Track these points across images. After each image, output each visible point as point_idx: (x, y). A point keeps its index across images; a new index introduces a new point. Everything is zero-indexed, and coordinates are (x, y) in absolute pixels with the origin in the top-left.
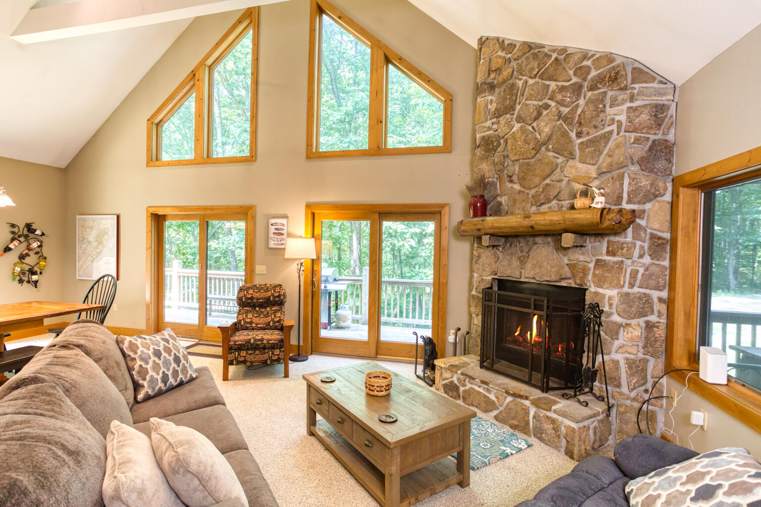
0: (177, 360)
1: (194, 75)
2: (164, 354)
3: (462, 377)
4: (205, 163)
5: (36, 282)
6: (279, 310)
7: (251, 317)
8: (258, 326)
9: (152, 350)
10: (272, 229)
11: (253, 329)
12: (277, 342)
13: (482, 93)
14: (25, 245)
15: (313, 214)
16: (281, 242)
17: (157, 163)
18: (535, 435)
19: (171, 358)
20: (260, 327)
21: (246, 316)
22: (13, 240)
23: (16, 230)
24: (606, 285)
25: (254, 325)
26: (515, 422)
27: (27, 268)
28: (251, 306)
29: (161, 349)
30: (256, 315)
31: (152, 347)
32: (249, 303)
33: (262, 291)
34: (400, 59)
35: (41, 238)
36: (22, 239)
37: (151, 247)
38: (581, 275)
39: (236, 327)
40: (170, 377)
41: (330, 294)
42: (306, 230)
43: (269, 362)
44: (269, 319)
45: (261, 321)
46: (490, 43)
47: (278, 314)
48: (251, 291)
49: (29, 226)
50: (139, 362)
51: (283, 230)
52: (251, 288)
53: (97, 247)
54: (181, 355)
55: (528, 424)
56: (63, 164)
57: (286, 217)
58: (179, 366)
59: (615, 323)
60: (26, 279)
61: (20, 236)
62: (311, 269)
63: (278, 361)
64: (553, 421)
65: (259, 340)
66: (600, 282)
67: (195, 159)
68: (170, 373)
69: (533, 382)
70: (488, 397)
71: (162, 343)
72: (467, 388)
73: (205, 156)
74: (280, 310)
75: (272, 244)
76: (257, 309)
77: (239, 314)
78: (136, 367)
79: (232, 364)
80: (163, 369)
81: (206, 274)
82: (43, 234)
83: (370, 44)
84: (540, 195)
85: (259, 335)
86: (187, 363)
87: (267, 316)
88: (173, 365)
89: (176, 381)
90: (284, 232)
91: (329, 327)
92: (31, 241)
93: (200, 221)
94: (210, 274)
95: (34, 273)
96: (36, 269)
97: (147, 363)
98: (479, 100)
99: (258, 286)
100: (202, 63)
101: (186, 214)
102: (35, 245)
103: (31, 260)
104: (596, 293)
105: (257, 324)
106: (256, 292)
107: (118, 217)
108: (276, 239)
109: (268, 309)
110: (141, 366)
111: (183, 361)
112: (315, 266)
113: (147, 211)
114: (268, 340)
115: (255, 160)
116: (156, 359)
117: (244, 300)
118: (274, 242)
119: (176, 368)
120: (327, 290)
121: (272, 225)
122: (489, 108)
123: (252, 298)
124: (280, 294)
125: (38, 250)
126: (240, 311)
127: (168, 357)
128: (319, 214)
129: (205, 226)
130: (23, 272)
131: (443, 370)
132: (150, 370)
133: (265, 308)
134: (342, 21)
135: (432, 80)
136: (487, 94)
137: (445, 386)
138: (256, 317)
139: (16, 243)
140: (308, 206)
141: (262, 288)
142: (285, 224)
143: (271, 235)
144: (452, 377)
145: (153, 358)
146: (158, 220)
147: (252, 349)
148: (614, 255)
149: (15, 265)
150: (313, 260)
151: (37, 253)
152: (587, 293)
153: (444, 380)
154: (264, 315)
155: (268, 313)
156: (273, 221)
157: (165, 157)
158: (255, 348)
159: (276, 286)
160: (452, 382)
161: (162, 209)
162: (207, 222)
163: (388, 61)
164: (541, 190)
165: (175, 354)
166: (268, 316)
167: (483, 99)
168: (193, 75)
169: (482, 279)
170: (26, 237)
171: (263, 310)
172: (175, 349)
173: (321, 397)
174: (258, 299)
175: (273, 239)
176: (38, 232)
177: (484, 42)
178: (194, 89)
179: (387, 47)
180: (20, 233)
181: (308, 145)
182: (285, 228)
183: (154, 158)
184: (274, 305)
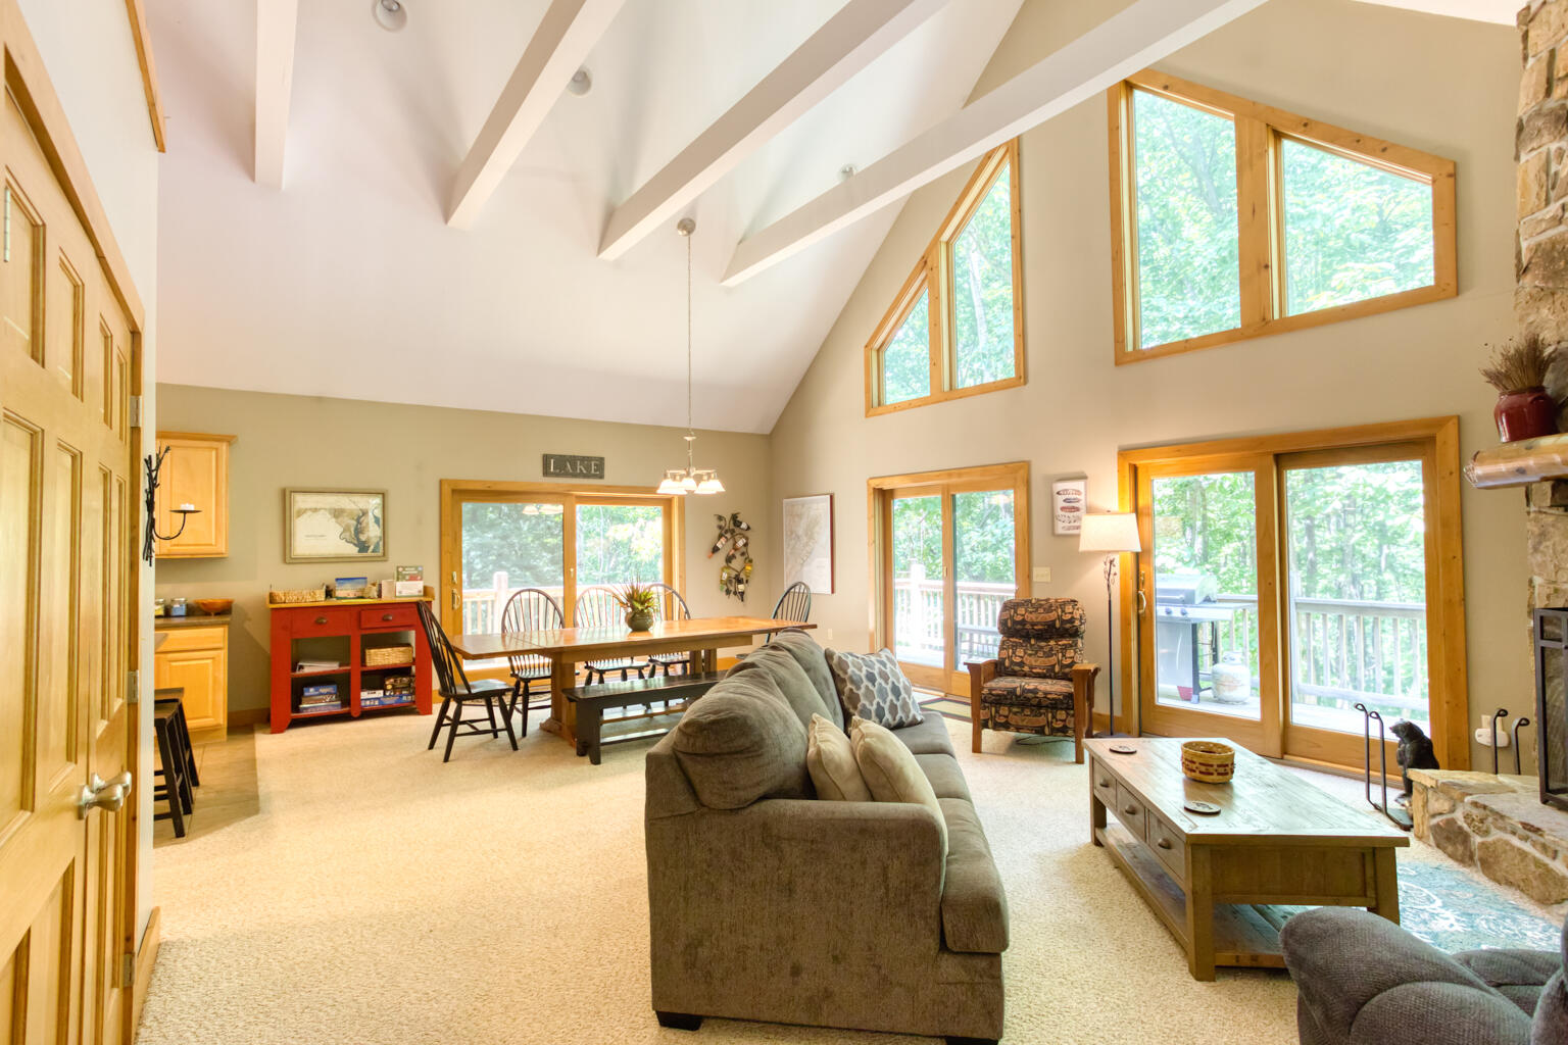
0: (896, 691)
1: (926, 262)
2: (879, 680)
3: (1475, 812)
4: (946, 400)
5: (742, 593)
6: (1071, 646)
7: (1022, 655)
8: (1034, 671)
9: (864, 672)
10: (1060, 502)
11: (1025, 675)
12: (1061, 697)
13: (1532, 140)
14: (731, 542)
15: (1135, 469)
16: (1075, 524)
17: (880, 409)
19: (888, 687)
20: (1038, 673)
21: (1014, 653)
22: (720, 536)
23: (722, 523)
25: (1026, 669)
27: (734, 574)
28: (1021, 637)
29: (876, 672)
30: (1030, 652)
31: (864, 668)
32: (1018, 631)
33: (1041, 610)
34: (1305, 125)
35: (748, 534)
36: (728, 535)
37: (874, 542)
39: (998, 669)
40: (887, 712)
41: (1195, 628)
42: (1121, 499)
43: (1047, 730)
44: (1053, 660)
45: (1039, 662)
46: (1550, 13)
47: (1070, 653)
48: (1021, 611)
49: (734, 517)
50: (849, 686)
51: (1078, 501)
52: (1023, 604)
53: (807, 544)
54: (901, 686)
56: (767, 430)
57: (1083, 477)
58: (898, 700)
60: (732, 589)
61: (726, 532)
62: (1134, 570)
63: (1064, 730)
65: (1030, 691)
67: (932, 394)
68: (886, 707)
70: (1545, 865)
71: (877, 665)
72: (1490, 839)
73: (946, 387)
74: (1074, 646)
75: (1060, 529)
76: (1033, 642)
77: (1002, 648)
78: (846, 690)
79: (986, 726)
80: (877, 699)
81: (955, 589)
82: (749, 528)
83: (1233, 115)
85: (1031, 684)
86: (909, 697)
87: (1049, 654)
88: (891, 697)
89: (894, 719)
90: (1081, 505)
91: (1194, 698)
92: (737, 537)
93: (943, 494)
94: (963, 589)
95: (740, 581)
96: (742, 576)
97: (859, 688)
98: (1524, 158)
99: (1033, 601)
100: (936, 241)
101: (921, 483)
102: (741, 543)
103: (737, 564)
105: (1031, 668)
106: (1031, 613)
107: (832, 498)
108: (1067, 519)
109: (1052, 643)
110: (851, 690)
111: (903, 695)
112: (1142, 566)
113: (868, 485)
114: (1046, 693)
115: (1025, 383)
116: (870, 685)
117: (1009, 625)
118: (1064, 524)
119: (895, 702)
120: (1189, 620)
121: (1058, 493)
122: (1553, 171)
123: (1023, 622)
124: (1072, 618)
125: (744, 550)
126: (1003, 642)
127: (884, 684)
128: (1146, 466)
129: (950, 504)
130: (729, 580)
131: (1430, 792)
132: (862, 698)
133: (1047, 640)
134: (1171, 91)
135: (1394, 145)
136: (1546, 138)
137: (1436, 829)
138: (1030, 655)
139: (723, 540)
140: (1124, 453)
141: (1041, 605)
142: (1082, 490)
143: (1060, 513)
144: (1452, 811)
145: (866, 682)
146: (884, 497)
147: (1018, 705)
149: (723, 570)
150: (1137, 555)
151: (743, 554)
153: (1434, 816)
154: (1044, 653)
155: (1051, 649)
156: (1060, 486)
157: (891, 399)
158: (1023, 705)
159: (1065, 603)
160: (1451, 822)
161: (888, 480)
162: (954, 496)
163: (1278, 136)
165: (893, 683)
166: (1052, 655)
167: (1534, 153)
168: (924, 262)
169: (1556, 591)
170: (733, 531)
171: (1043, 644)
172: (893, 676)
173: (1135, 804)
174: (1033, 624)
175: (1063, 519)
176: (744, 526)
177: (1536, 14)
178: (926, 284)
179: (1272, 110)
180: (727, 528)
181: (1116, 341)
182: (1082, 497)
183: (874, 405)
184: (1062, 636)
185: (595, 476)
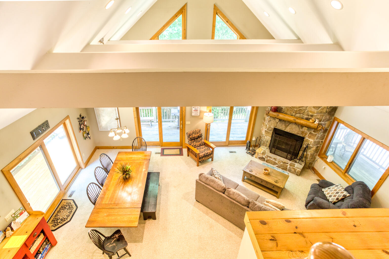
3: (266, 156)
5: (90, 137)
6: (201, 139)
7: (195, 143)
8: (198, 146)
10: (193, 109)
16: (197, 114)
18: (288, 171)
22: (80, 124)
23: (79, 120)
24: (311, 138)
25: (196, 146)
26: (283, 168)
33: (196, 134)
37: (136, 117)
38: (305, 135)
42: (207, 109)
44: (200, 142)
45: (198, 144)
49: (81, 116)
51: (198, 109)
55: (287, 168)
59: (311, 147)
64: (294, 169)
66: (310, 137)
69: (287, 158)
70: (275, 162)
72: (268, 159)
75: (193, 114)
76: (196, 140)
79: (200, 162)
83: (239, 36)
84: (297, 111)
87: (199, 142)
95: (89, 134)
102: (85, 123)
104: (307, 140)
108: (195, 113)
109: (199, 139)
121: (193, 107)
123: (194, 137)
124: (201, 133)
131: (259, 153)
134: (228, 23)
137: (259, 157)
142: (199, 107)
143: (193, 111)
147: (205, 157)
148: (315, 132)
152: (305, 139)
160: (263, 157)
164: (298, 110)
173: (251, 175)
185: (48, 129)
